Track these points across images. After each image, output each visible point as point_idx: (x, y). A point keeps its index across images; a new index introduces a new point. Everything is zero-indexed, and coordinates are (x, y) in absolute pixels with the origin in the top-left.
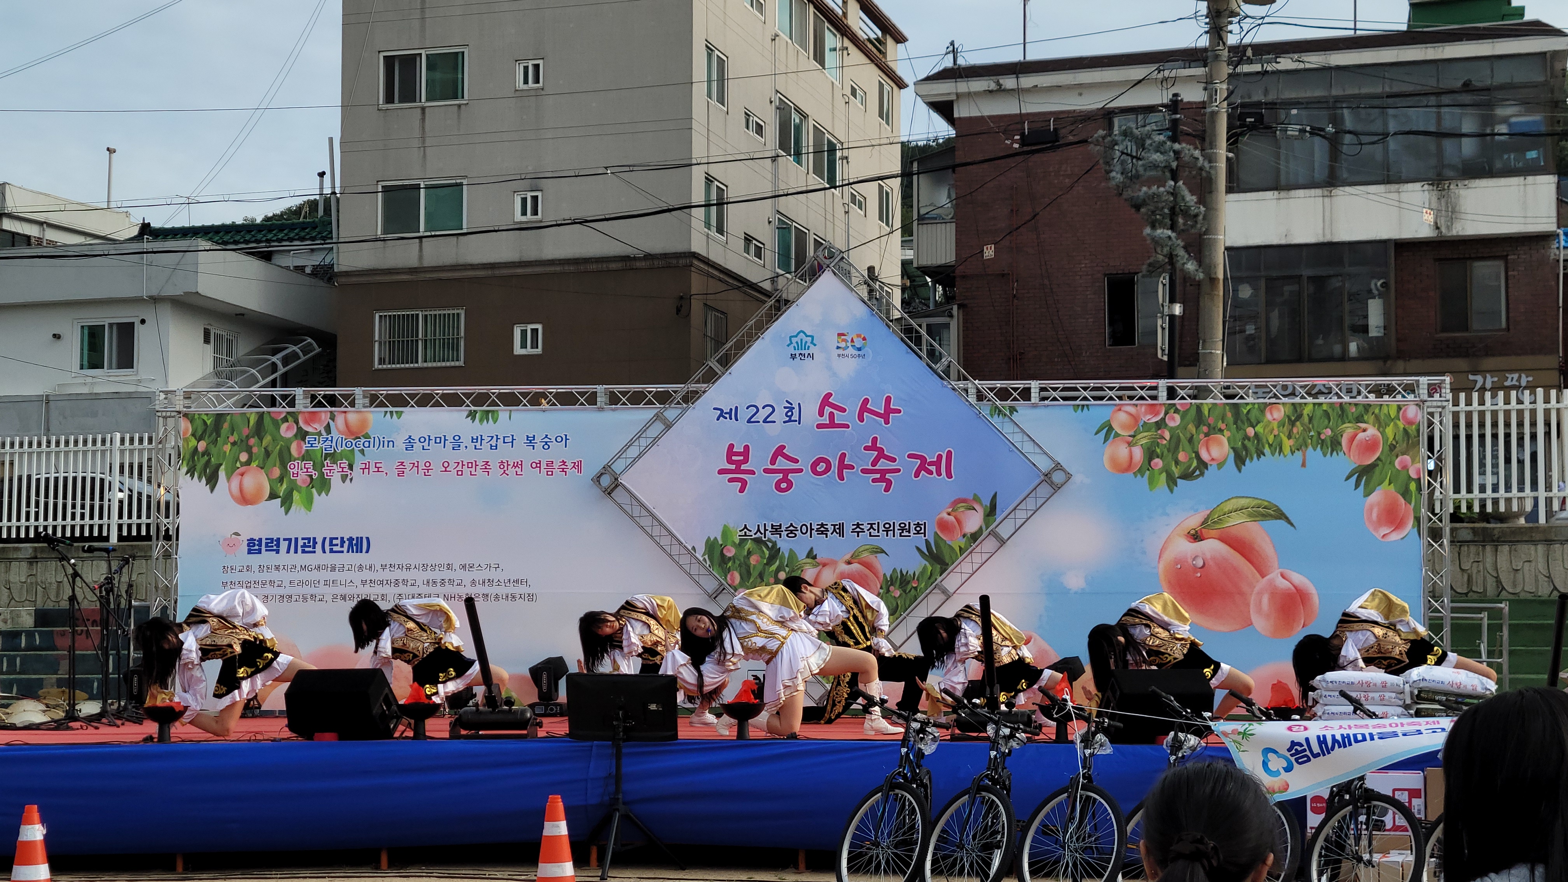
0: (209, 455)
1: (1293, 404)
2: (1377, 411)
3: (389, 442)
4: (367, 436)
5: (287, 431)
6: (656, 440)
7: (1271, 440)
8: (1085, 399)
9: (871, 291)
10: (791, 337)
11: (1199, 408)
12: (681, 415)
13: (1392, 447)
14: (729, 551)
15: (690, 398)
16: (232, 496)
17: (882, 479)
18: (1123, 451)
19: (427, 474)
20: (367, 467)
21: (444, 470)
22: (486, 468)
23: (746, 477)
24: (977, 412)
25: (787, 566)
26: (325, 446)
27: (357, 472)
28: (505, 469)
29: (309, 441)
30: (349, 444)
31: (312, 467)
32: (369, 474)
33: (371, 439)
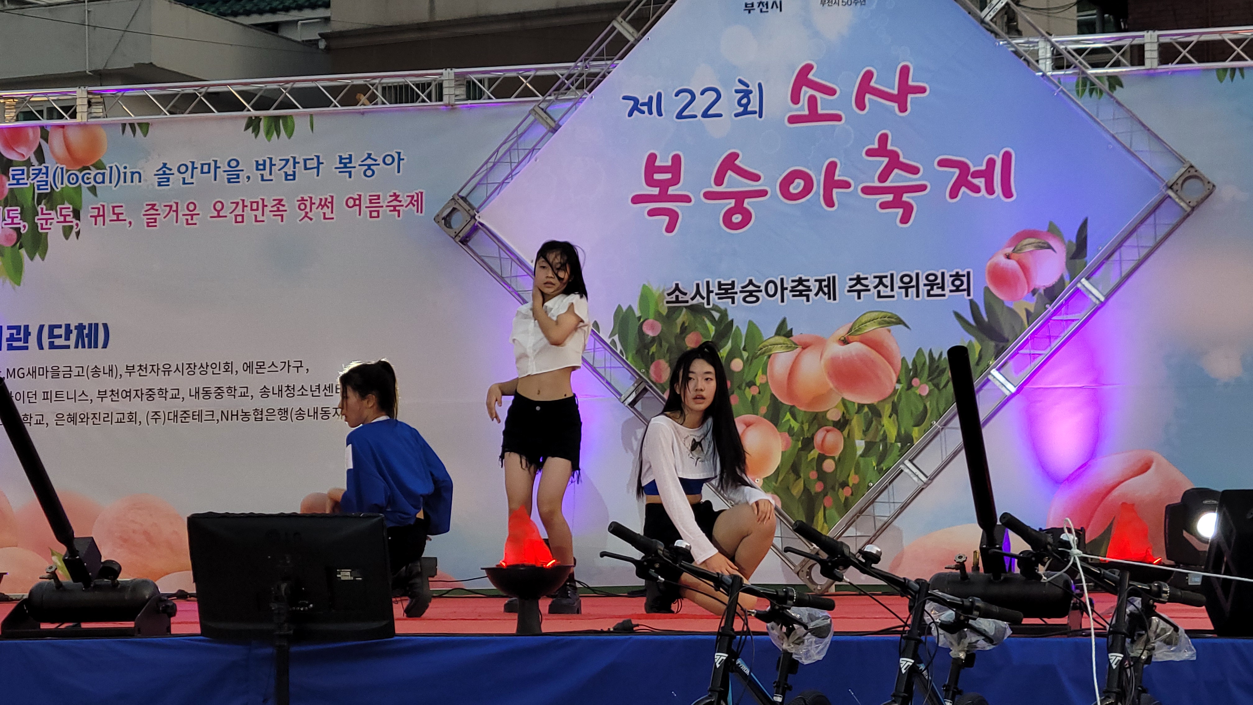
3: (133, 173)
4: (99, 166)
6: (533, 150)
8: (1238, 58)
12: (572, 109)
14: (651, 327)
15: (586, 83)
17: (897, 203)
19: (190, 222)
20: (101, 213)
21: (216, 214)
22: (278, 210)
23: (677, 207)
24: (1053, 87)
25: (744, 349)
26: (38, 181)
27: (86, 222)
28: (308, 210)
29: (13, 175)
30: (73, 179)
31: (19, 216)
32: (104, 225)
33: (105, 169)
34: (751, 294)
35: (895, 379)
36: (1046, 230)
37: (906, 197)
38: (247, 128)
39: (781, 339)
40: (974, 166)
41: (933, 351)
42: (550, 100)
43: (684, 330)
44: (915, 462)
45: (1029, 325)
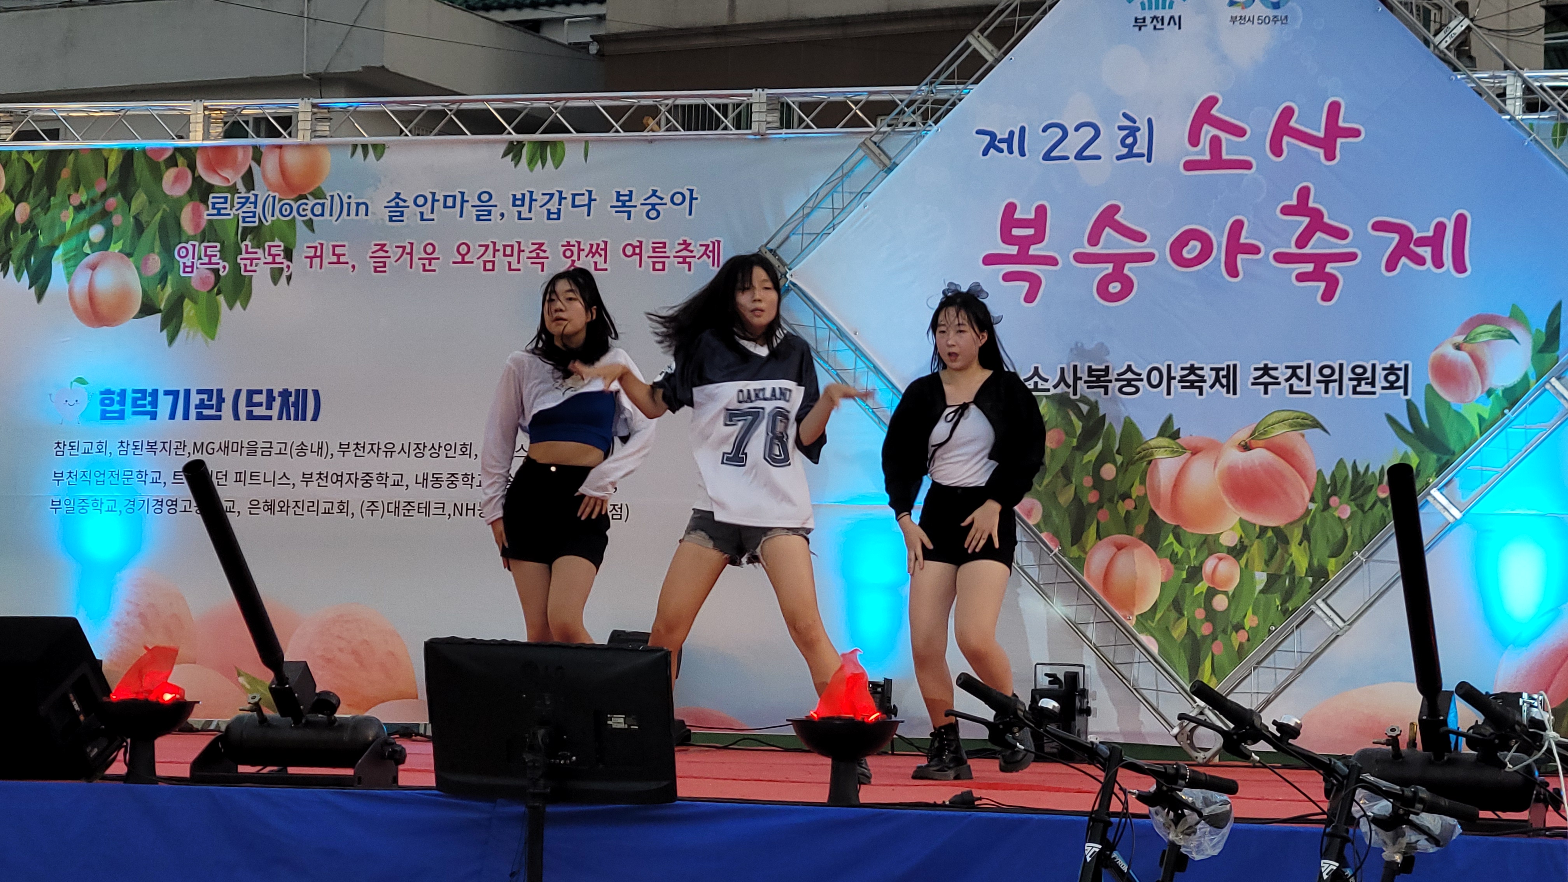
0: (34, 228)
3: (358, 204)
4: (318, 194)
5: (174, 184)
6: (862, 194)
12: (912, 145)
15: (928, 114)
16: (75, 308)
17: (1318, 275)
19: (427, 267)
20: (318, 254)
21: (460, 260)
22: (538, 257)
23: (1039, 270)
24: (1525, 135)
25: (1118, 452)
26: (244, 212)
27: (299, 264)
28: (575, 257)
29: (214, 204)
30: (286, 210)
31: (218, 254)
32: (321, 268)
33: (326, 198)
34: (1129, 383)
35: (1307, 497)
36: (1508, 315)
37: (1330, 268)
38: (505, 155)
39: (1164, 441)
40: (1418, 232)
41: (1358, 463)
42: (885, 132)
44: (1329, 601)
45: (1482, 434)
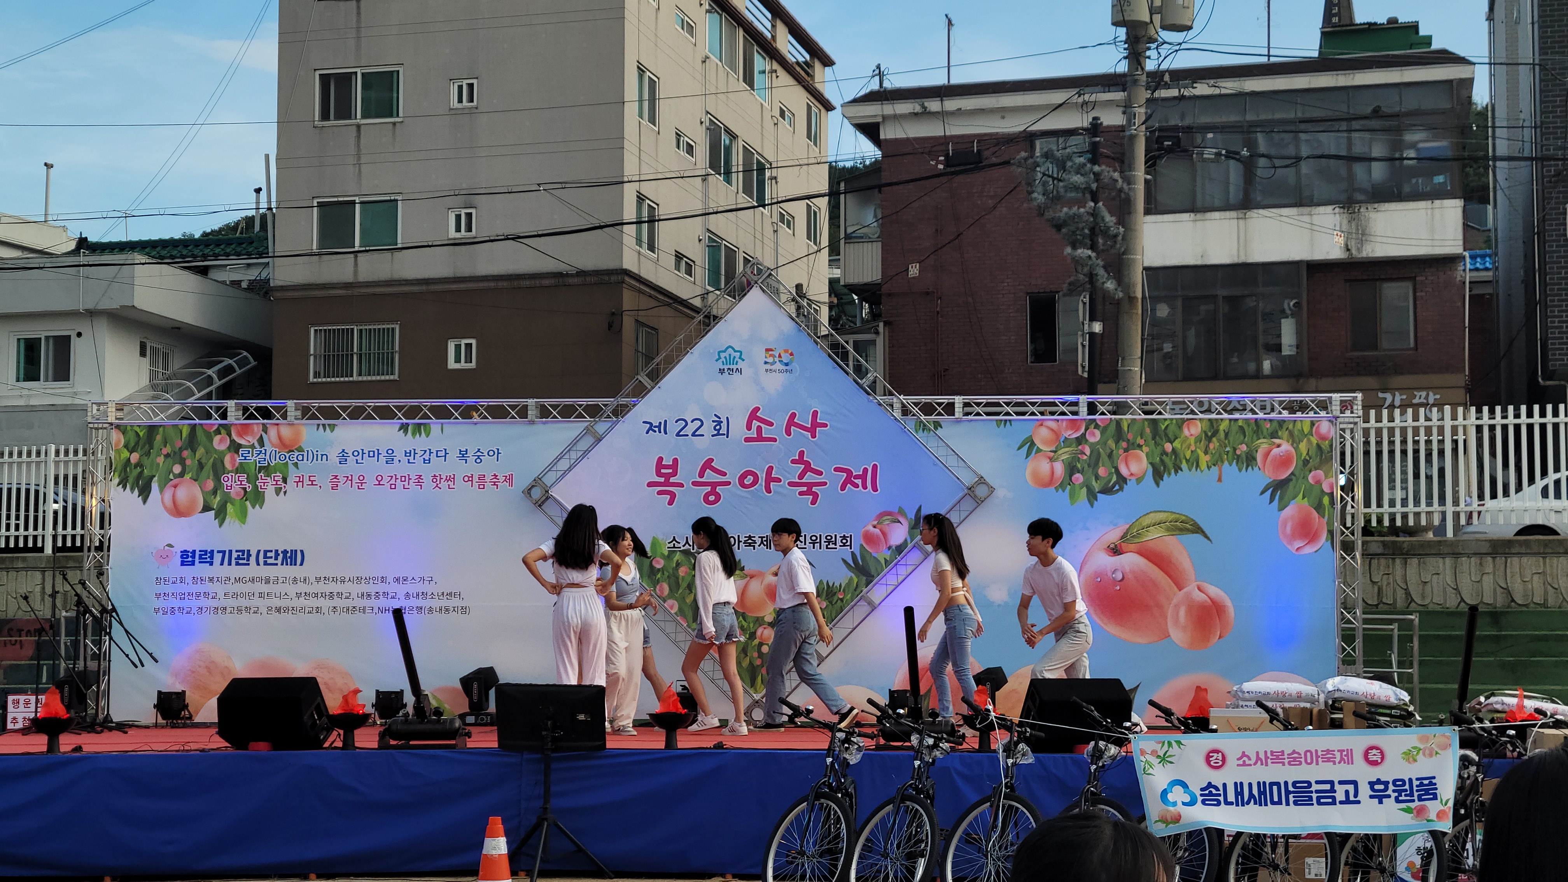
0: (142, 466)
1: (1210, 420)
2: (1291, 427)
3: (322, 455)
4: (300, 449)
5: (220, 443)
6: (586, 452)
7: (1188, 454)
8: (1008, 414)
9: (799, 308)
10: (719, 352)
11: (1118, 423)
12: (611, 429)
13: (1306, 462)
14: (658, 563)
15: (620, 412)
16: (166, 508)
17: (809, 492)
18: (1044, 467)
19: (360, 487)
20: (301, 480)
21: (377, 483)
22: (419, 482)
23: (675, 490)
24: (902, 426)
26: (259, 459)
27: (291, 485)
28: (438, 482)
29: (242, 454)
30: (283, 458)
31: (246, 480)
32: (303, 487)
33: (304, 452)
36: (897, 511)
37: (814, 489)
38: (400, 430)
40: (856, 472)
41: (829, 582)
42: (596, 421)
43: (678, 564)
45: (886, 567)
